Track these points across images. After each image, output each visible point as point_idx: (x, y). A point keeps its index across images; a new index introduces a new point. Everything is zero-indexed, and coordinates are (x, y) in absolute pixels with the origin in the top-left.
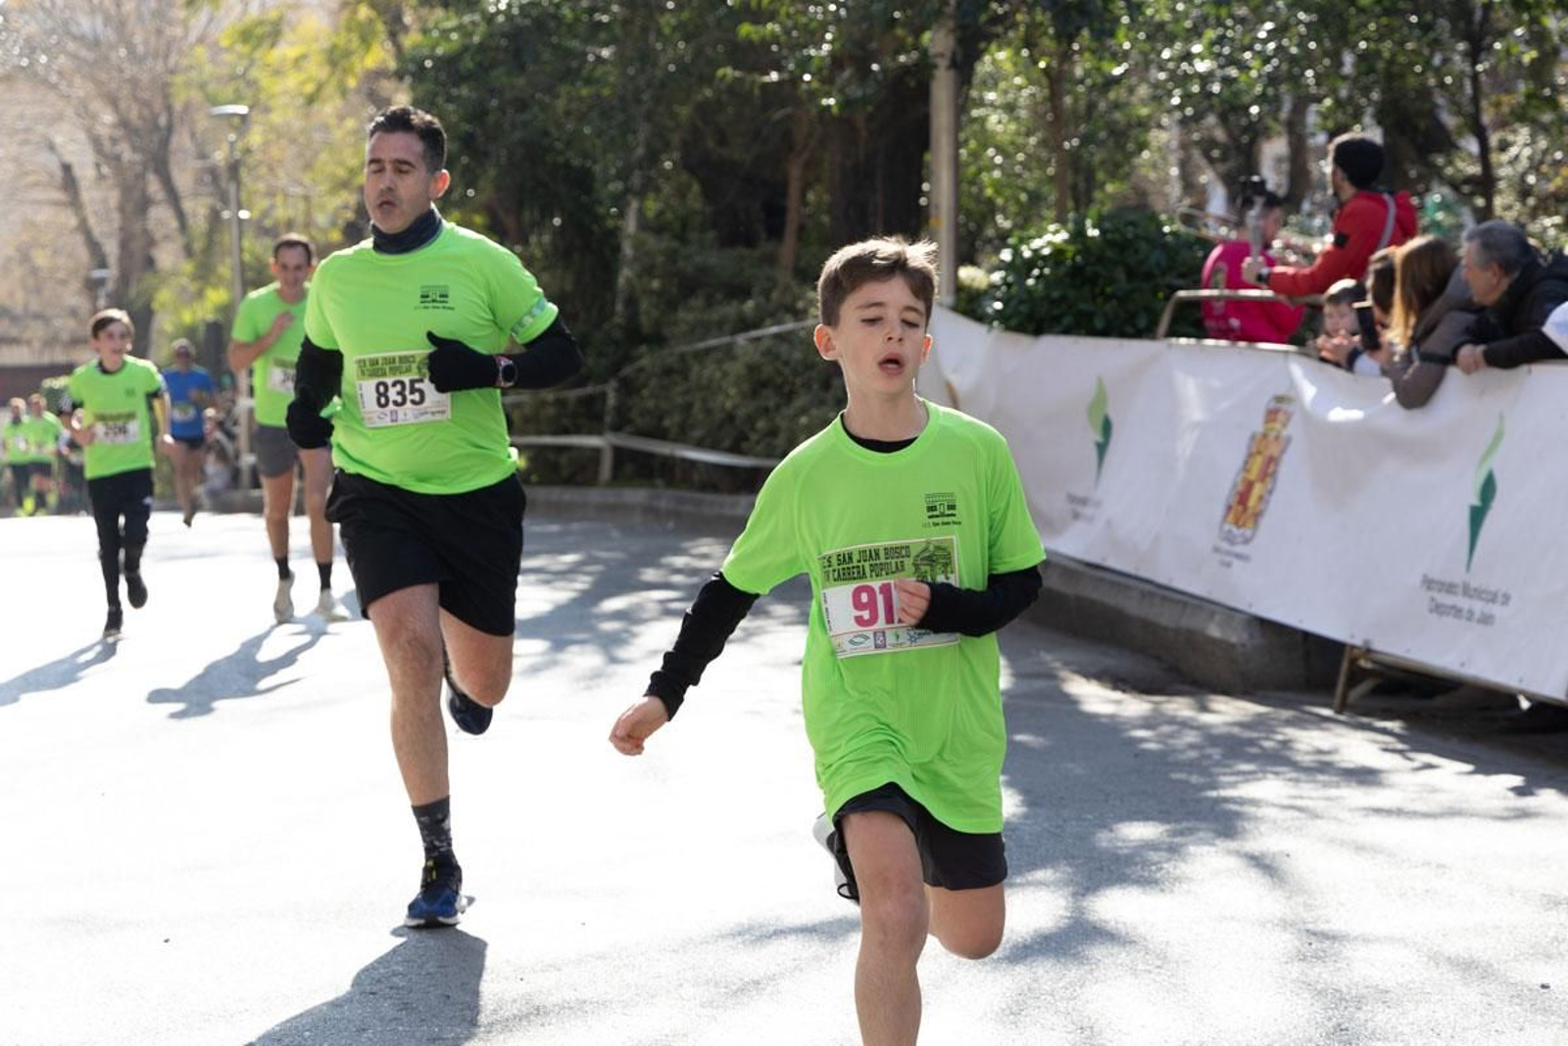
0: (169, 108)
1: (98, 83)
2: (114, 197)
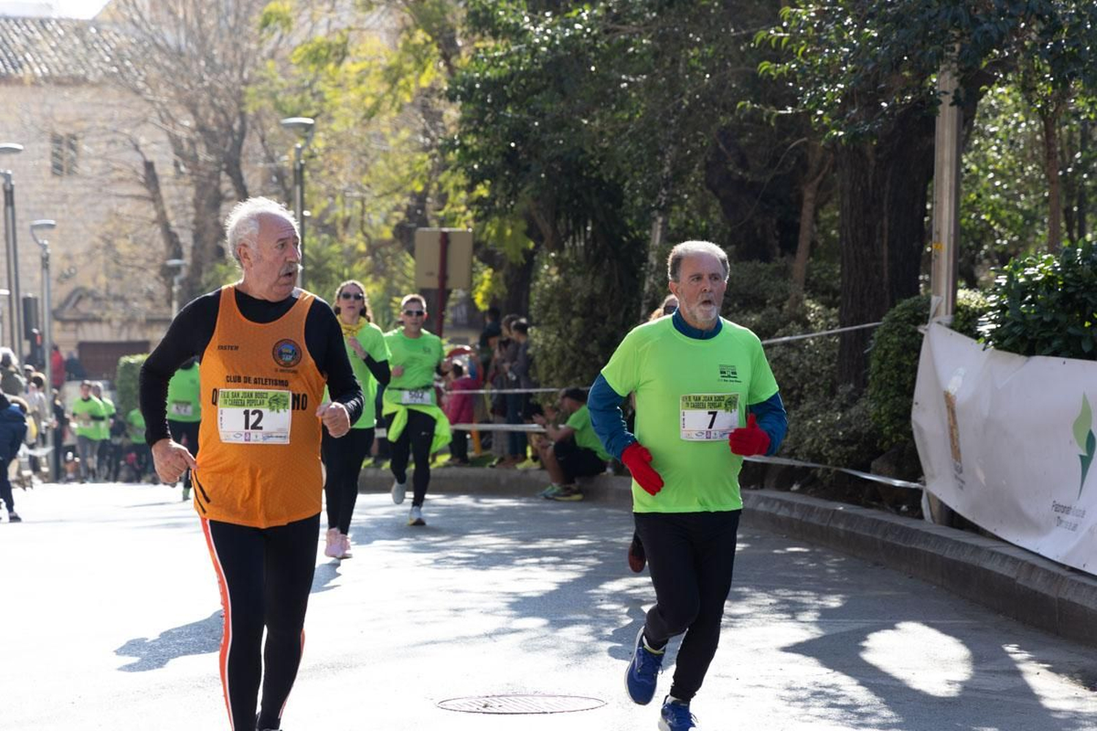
0: (242, 115)
1: (178, 90)
2: (191, 193)
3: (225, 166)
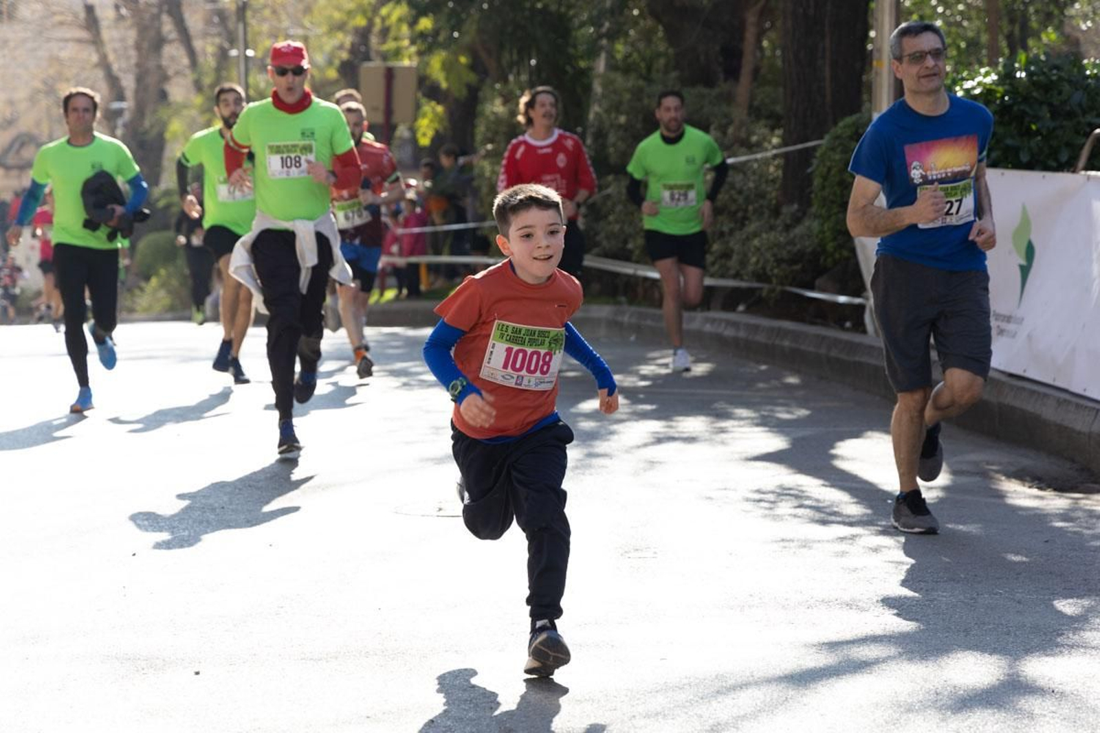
2: (132, 35)
3: (165, 7)
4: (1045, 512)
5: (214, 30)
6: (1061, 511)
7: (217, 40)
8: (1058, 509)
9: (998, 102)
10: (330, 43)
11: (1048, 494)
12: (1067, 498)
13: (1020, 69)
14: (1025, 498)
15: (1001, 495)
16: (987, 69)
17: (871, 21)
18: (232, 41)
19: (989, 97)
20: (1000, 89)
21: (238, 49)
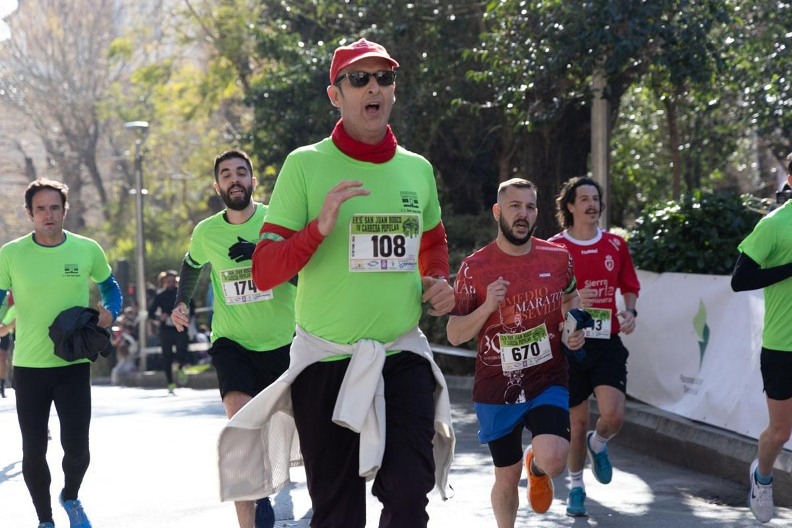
1: (50, 106)
3: (83, 159)
4: (722, 522)
5: (119, 175)
6: (734, 521)
7: (121, 183)
8: (732, 519)
9: (681, 225)
10: (201, 184)
11: (724, 508)
12: (738, 511)
13: (696, 202)
14: (707, 511)
15: (689, 510)
16: (673, 202)
17: (589, 166)
18: (132, 183)
19: (675, 222)
20: (682, 216)
21: (136, 189)
